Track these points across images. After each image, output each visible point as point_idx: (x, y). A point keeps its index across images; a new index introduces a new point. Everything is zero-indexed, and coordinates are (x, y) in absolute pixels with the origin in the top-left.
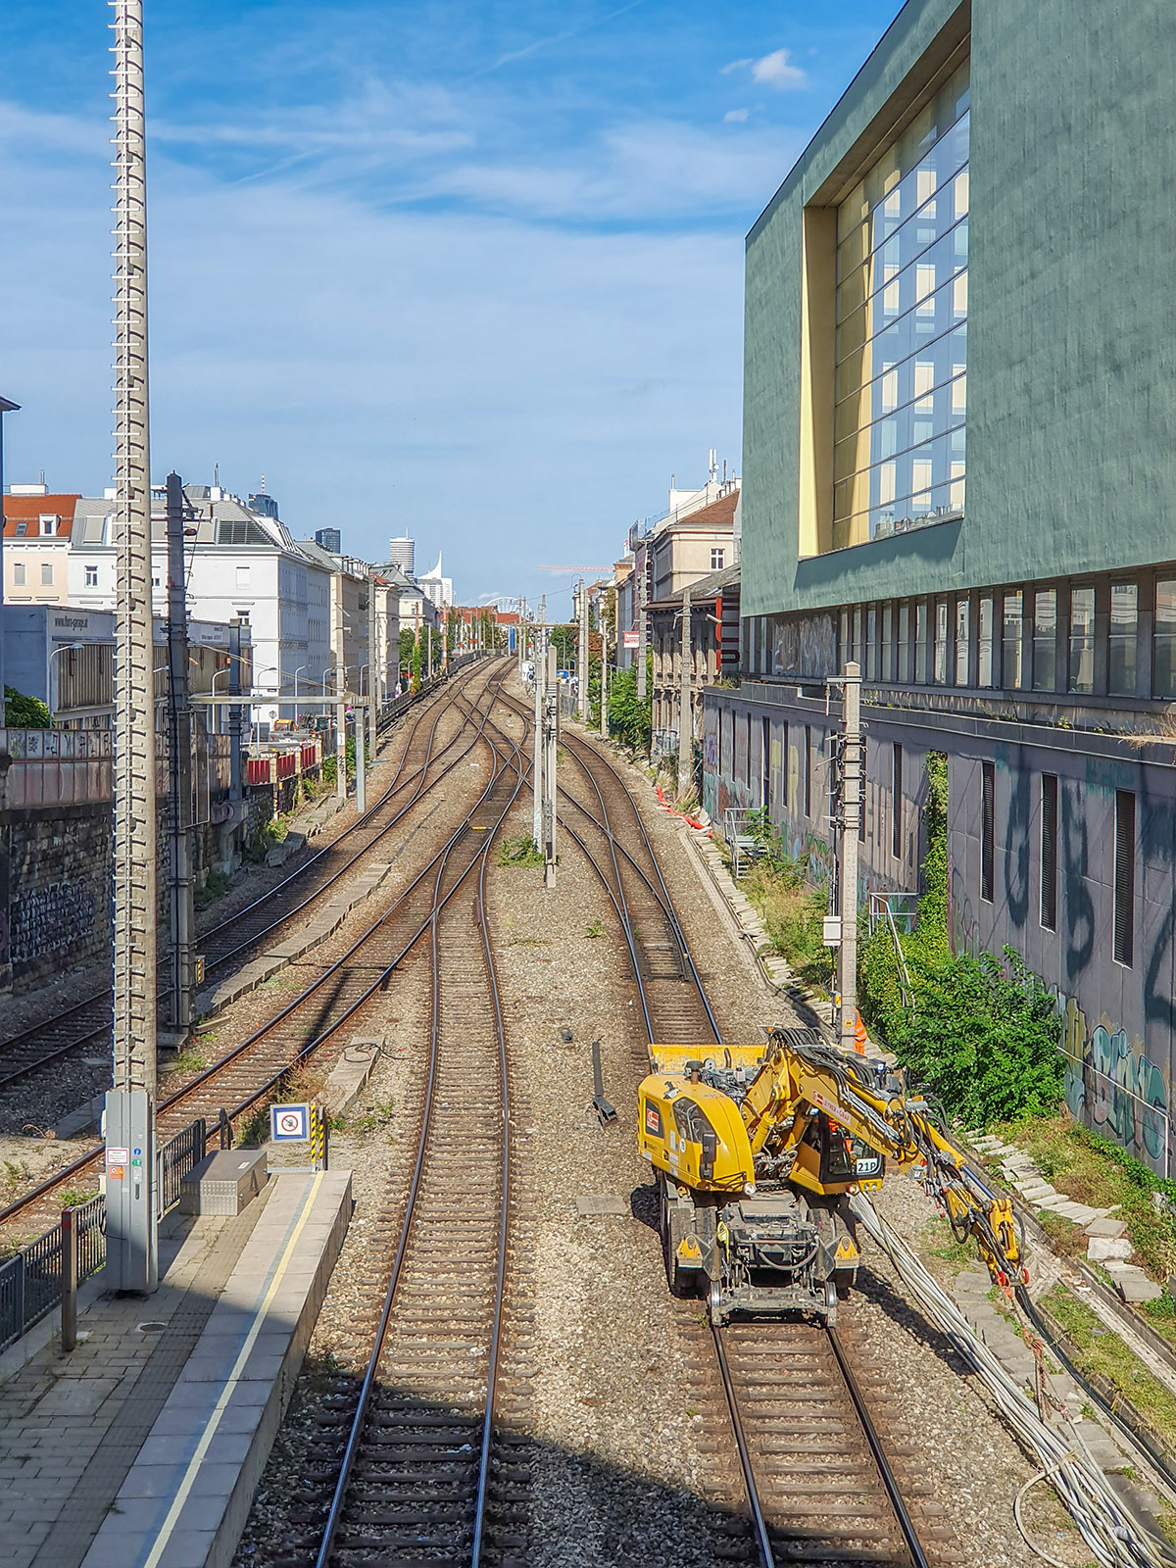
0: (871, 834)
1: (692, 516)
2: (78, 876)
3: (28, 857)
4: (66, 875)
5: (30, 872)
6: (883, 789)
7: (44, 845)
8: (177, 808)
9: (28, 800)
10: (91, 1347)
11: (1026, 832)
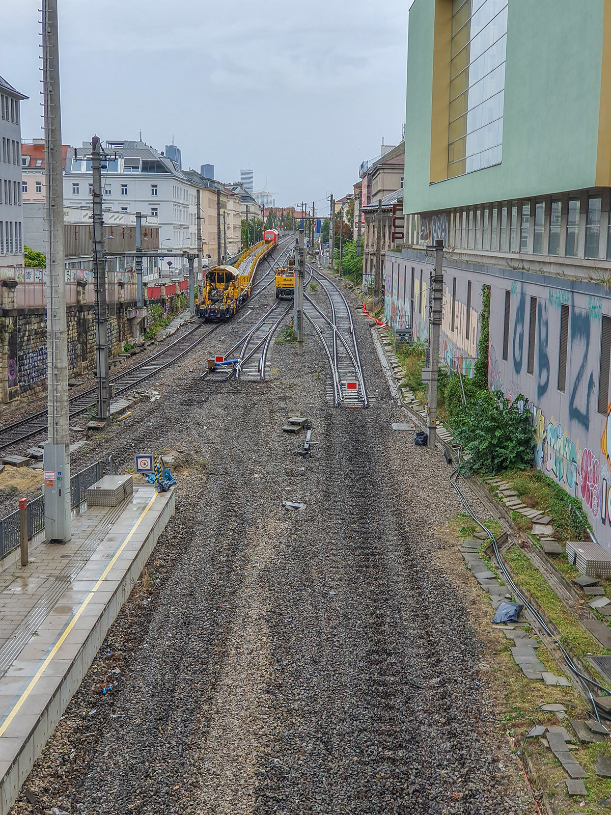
0: (457, 328)
3: (27, 332)
5: (28, 340)
6: (463, 305)
8: (98, 309)
9: (27, 304)
10: (35, 564)
11: (523, 326)
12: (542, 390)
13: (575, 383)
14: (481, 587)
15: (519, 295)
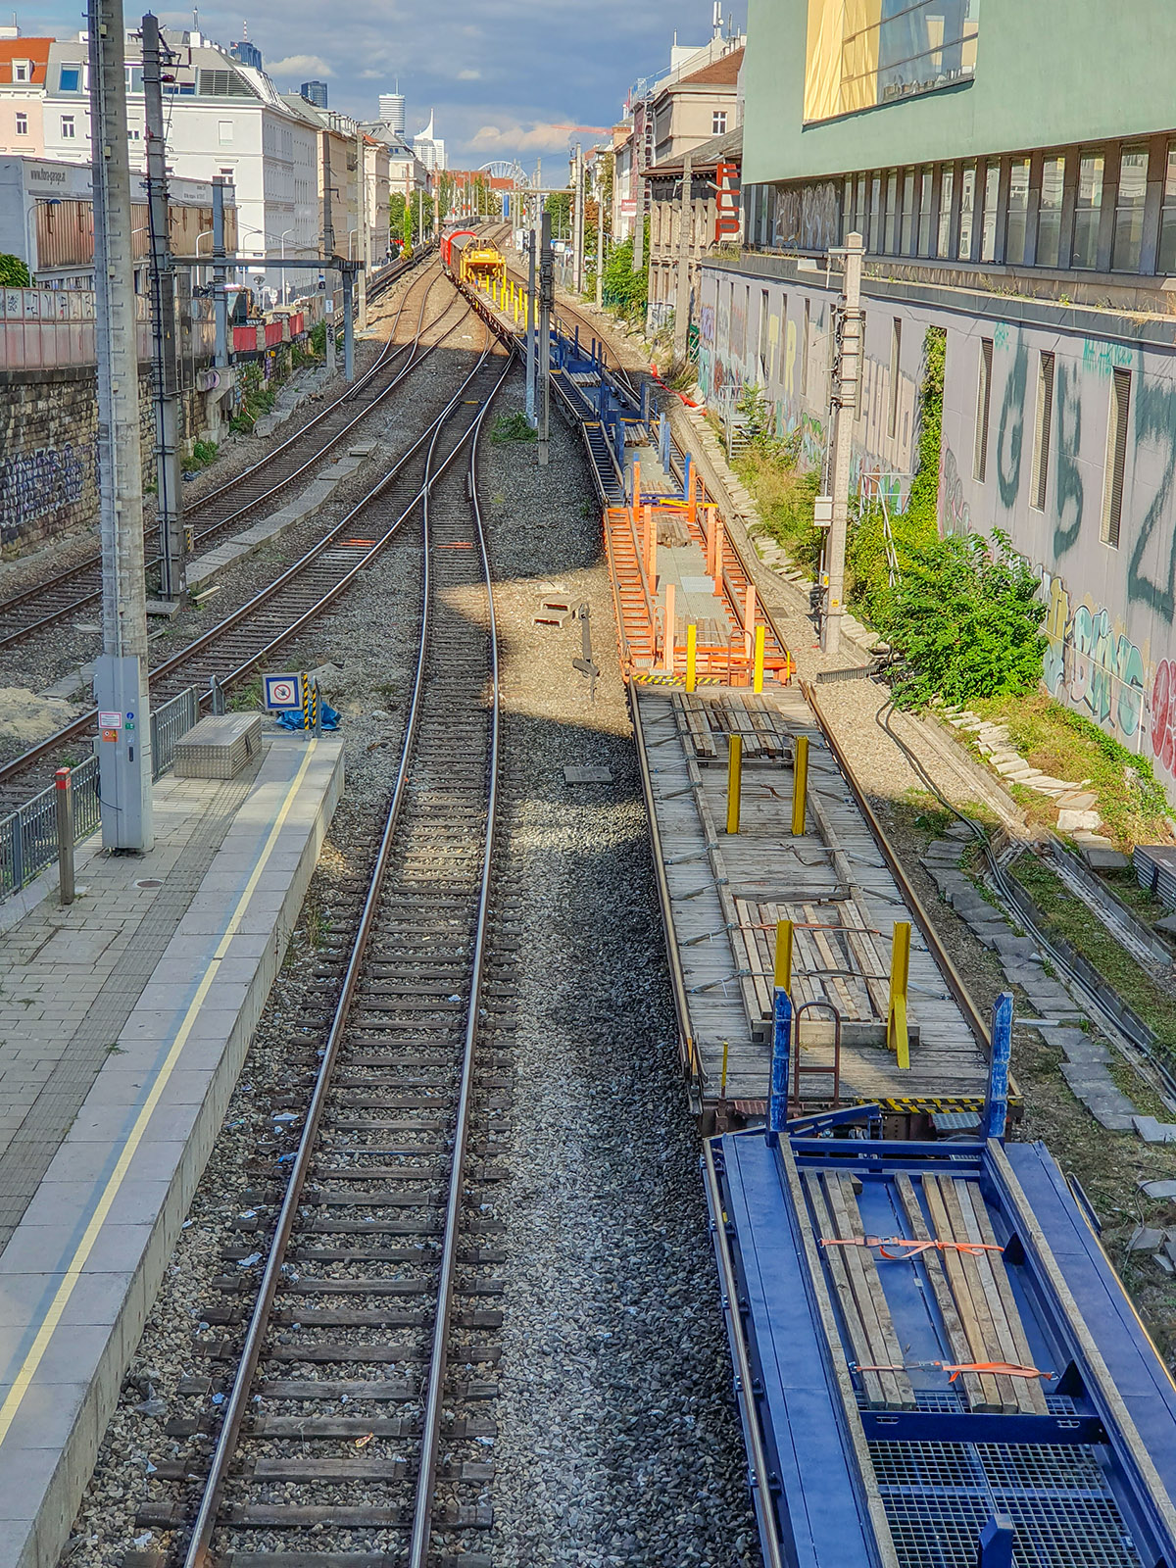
0: (867, 414)
1: (695, 75)
2: (64, 441)
3: (12, 421)
4: (52, 440)
5: (16, 436)
6: (880, 367)
7: (28, 409)
8: (160, 374)
9: (11, 363)
10: (89, 900)
11: (1022, 411)
12: (1064, 541)
13: (1144, 529)
14: (977, 939)
15: (1014, 348)
